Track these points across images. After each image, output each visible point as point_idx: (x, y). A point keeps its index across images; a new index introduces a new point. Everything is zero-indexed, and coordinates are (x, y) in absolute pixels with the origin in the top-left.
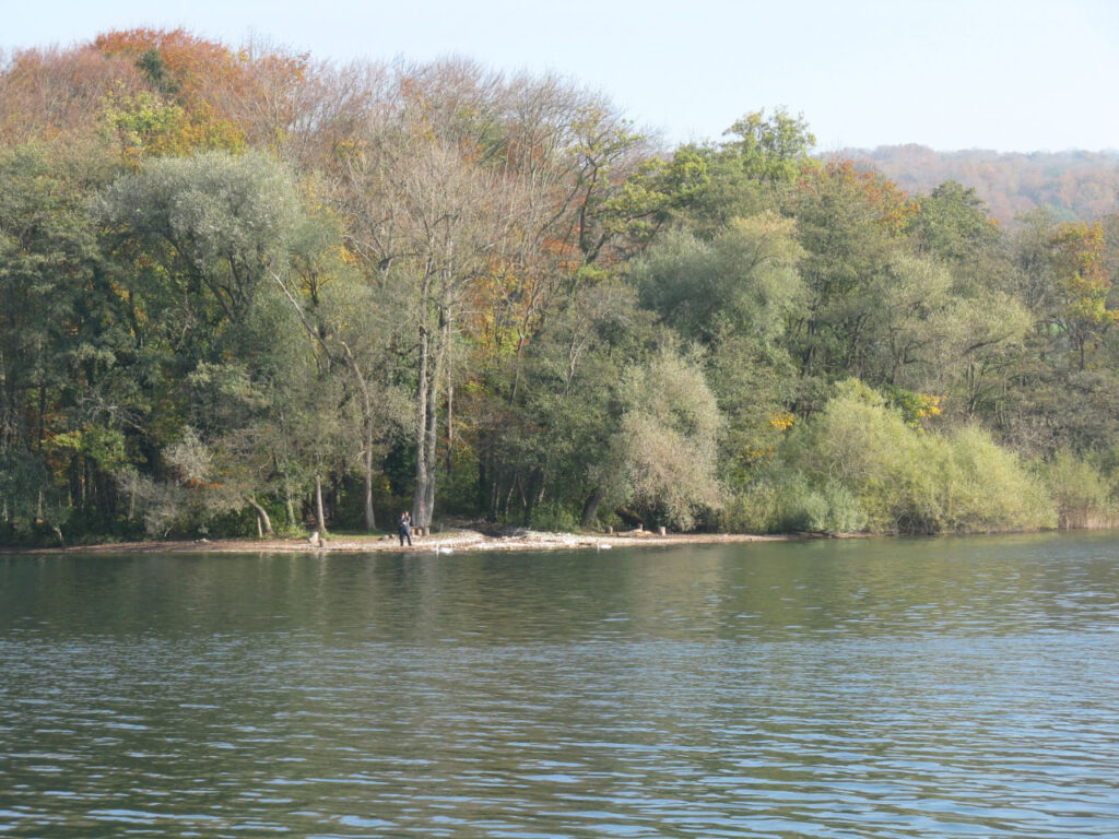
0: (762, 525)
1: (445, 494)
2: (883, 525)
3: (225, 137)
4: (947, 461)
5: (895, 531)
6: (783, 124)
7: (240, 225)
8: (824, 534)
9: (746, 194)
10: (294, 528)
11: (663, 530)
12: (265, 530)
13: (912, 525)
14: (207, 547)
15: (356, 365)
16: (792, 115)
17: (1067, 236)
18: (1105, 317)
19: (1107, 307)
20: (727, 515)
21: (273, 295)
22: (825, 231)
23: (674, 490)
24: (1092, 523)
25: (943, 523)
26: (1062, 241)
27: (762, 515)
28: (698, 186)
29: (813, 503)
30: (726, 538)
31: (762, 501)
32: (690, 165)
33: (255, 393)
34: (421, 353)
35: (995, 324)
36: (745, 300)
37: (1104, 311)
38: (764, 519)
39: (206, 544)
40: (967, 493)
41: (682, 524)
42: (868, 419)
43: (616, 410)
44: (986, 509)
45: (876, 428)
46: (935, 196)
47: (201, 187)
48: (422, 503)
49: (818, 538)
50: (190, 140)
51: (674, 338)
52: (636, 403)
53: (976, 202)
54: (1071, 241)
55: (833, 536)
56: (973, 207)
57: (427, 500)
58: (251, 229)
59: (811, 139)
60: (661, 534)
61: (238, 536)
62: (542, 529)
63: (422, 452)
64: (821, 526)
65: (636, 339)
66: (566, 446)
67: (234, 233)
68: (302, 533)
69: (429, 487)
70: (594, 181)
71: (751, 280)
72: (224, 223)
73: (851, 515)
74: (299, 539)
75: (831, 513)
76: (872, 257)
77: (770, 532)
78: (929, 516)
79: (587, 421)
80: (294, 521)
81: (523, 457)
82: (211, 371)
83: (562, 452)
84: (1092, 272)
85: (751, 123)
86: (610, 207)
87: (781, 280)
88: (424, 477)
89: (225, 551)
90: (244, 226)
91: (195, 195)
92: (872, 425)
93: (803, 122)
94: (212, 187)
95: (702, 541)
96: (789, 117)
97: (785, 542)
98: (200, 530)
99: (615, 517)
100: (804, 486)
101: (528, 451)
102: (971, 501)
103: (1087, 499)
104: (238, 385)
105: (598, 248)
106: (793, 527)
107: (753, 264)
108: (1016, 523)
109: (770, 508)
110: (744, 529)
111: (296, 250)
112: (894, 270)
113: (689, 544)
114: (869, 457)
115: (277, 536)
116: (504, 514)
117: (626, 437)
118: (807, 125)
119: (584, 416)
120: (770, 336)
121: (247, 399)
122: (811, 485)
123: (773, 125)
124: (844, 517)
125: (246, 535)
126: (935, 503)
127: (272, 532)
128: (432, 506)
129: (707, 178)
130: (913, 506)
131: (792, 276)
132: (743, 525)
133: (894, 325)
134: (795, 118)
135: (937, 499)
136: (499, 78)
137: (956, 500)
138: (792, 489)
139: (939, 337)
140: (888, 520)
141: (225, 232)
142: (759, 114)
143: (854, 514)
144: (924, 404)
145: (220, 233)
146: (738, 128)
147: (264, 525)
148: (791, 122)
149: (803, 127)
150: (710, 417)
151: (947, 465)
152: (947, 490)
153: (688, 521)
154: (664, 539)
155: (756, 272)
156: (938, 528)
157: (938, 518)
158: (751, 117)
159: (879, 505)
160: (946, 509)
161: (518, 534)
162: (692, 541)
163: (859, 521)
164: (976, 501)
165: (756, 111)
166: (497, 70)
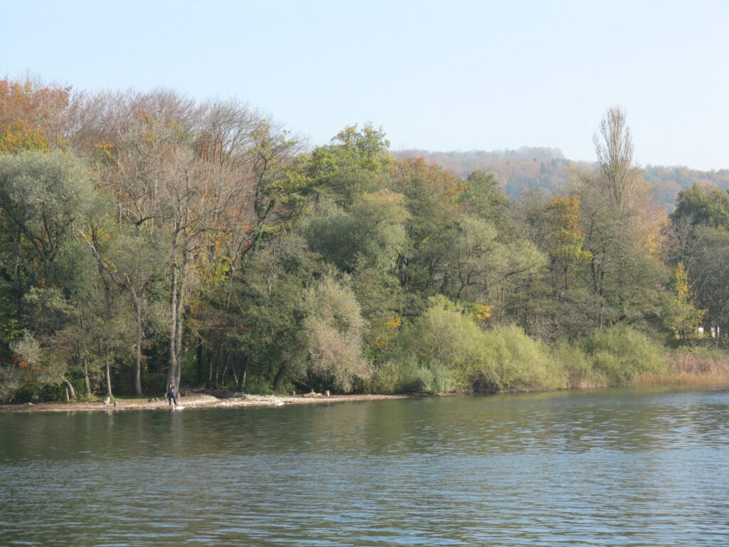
0: (391, 389)
1: (185, 371)
2: (464, 388)
3: (35, 142)
4: (500, 346)
5: (471, 391)
6: (369, 133)
7: (56, 198)
8: (430, 394)
9: (363, 178)
10: (90, 395)
11: (328, 392)
12: (71, 396)
13: (481, 387)
14: (32, 408)
15: (132, 288)
16: (375, 128)
17: (557, 204)
18: (581, 255)
19: (582, 249)
20: (369, 383)
21: (75, 243)
22: (417, 201)
23: (339, 367)
24: (584, 385)
25: (501, 386)
26: (554, 208)
27: (391, 382)
28: (331, 173)
29: (423, 373)
30: (370, 397)
31: (391, 373)
32: (326, 159)
33: (70, 307)
34: (173, 280)
35: (522, 260)
36: (373, 245)
37: (581, 252)
38: (393, 384)
39: (32, 406)
40: (515, 366)
41: (345, 388)
42: (453, 320)
43: (299, 316)
44: (527, 376)
45: (459, 327)
46: (469, 179)
47: (29, 173)
48: (173, 377)
49: (426, 396)
50: (12, 143)
51: (333, 269)
52: (313, 312)
53: (494, 183)
54: (560, 208)
55: (437, 396)
56: (493, 186)
57: (176, 376)
58: (63, 200)
59: (387, 143)
60: (326, 395)
61: (51, 400)
62: (253, 393)
63: (173, 344)
64: (429, 388)
65: (307, 270)
66: (268, 339)
67: (52, 203)
68: (95, 398)
69: (177, 367)
70: (265, 169)
71: (377, 233)
72: (45, 196)
73: (447, 381)
74: (94, 402)
75: (435, 380)
76: (445, 218)
77: (396, 393)
78: (492, 381)
79: (282, 323)
80: (89, 390)
81: (239, 347)
82: (38, 293)
83: (266, 343)
84: (572, 227)
85: (349, 133)
86: (276, 186)
87: (394, 232)
88: (174, 361)
89: (50, 410)
90: (59, 199)
91: (25, 179)
92: (456, 325)
93: (382, 133)
94: (35, 173)
95: (358, 399)
96: (373, 129)
97: (406, 399)
98: (33, 397)
99: (291, 385)
100: (416, 364)
101: (244, 343)
102: (517, 372)
103: (581, 370)
104: (57, 302)
105: (267, 212)
106: (411, 389)
107: (377, 223)
108: (544, 385)
109: (396, 378)
110: (379, 391)
111: (90, 215)
112: (462, 225)
113: (349, 401)
114: (455, 345)
115: (79, 400)
116: (221, 384)
117: (307, 333)
118: (385, 135)
119: (280, 320)
120: (387, 268)
121: (64, 311)
122: (420, 363)
123: (363, 134)
124: (443, 383)
125: (57, 400)
126: (495, 373)
127: (75, 398)
128: (179, 379)
129: (337, 167)
130: (481, 375)
131: (400, 230)
132: (379, 389)
133: (461, 261)
134: (377, 130)
135: (496, 370)
136: (191, 104)
137: (508, 371)
138: (408, 365)
139: (491, 269)
140: (467, 384)
141: (46, 203)
142: (355, 127)
143: (449, 381)
144: (481, 311)
145: (43, 203)
146: (341, 136)
147: (70, 394)
148: (375, 132)
149: (383, 136)
150: (357, 320)
151: (501, 349)
152: (502, 365)
153: (347, 387)
154: (329, 399)
155: (379, 227)
156: (497, 389)
157: (498, 383)
158: (348, 129)
159: (461, 375)
160: (502, 377)
161: (237, 397)
162: (351, 399)
163: (452, 384)
164: (520, 371)
165: (351, 125)
166: (190, 98)
